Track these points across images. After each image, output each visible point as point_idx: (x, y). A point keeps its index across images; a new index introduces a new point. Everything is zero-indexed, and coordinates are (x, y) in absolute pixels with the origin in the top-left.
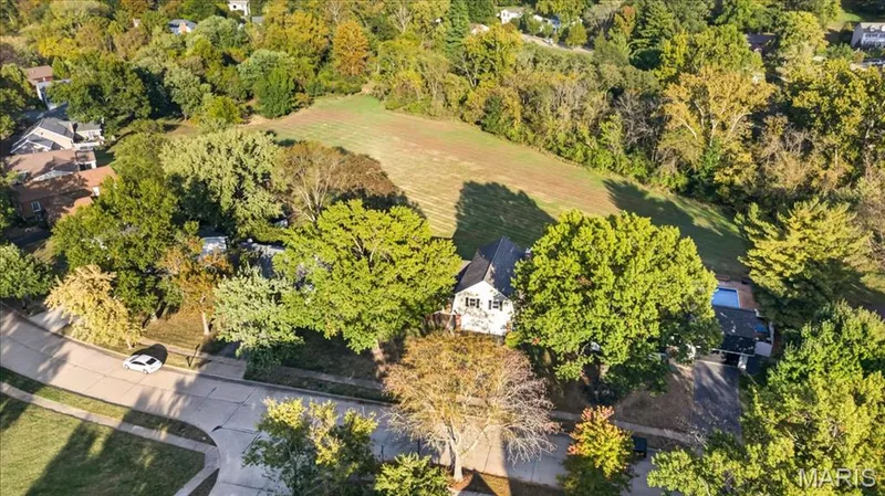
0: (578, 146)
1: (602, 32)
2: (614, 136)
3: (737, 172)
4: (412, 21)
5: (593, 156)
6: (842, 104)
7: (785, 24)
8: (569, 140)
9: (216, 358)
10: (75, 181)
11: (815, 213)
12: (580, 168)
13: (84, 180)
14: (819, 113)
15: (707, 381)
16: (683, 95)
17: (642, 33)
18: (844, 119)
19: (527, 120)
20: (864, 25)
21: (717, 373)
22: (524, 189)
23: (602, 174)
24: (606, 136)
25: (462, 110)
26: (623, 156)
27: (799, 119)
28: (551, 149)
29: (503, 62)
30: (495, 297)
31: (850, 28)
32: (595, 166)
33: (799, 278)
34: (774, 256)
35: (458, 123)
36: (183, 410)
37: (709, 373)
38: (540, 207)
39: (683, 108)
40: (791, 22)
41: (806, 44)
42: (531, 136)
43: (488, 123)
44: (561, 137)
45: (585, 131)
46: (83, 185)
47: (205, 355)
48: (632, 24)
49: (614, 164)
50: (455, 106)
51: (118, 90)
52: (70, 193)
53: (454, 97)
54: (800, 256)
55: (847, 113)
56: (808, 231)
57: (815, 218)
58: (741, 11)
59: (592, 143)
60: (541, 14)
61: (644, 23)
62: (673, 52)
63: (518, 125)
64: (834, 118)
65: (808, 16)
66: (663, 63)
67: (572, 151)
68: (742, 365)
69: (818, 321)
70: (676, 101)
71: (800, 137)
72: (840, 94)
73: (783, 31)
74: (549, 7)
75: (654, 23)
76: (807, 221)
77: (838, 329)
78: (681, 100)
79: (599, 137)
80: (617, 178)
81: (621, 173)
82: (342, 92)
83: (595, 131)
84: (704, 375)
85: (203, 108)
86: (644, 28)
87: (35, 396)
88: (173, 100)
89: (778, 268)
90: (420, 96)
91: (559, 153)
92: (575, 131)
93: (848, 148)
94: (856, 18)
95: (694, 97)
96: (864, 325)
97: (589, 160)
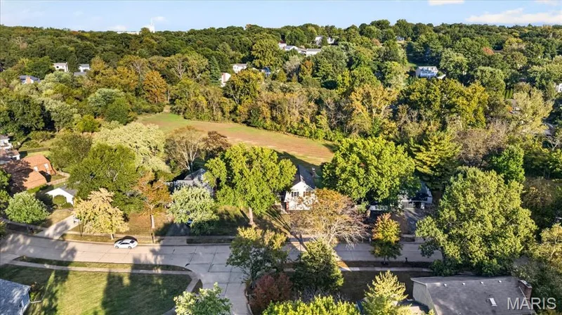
0: (306, 128)
1: (295, 74)
2: (323, 121)
3: (390, 132)
4: (186, 70)
5: (315, 133)
6: (431, 96)
7: (386, 67)
8: (300, 126)
9: (166, 237)
10: (22, 163)
11: (439, 138)
12: (309, 139)
13: (27, 163)
14: (422, 102)
15: (411, 215)
16: (358, 98)
17: (317, 74)
18: (433, 103)
19: (274, 119)
20: (421, 68)
21: (413, 212)
22: (286, 151)
23: (321, 142)
24: (320, 122)
25: (233, 116)
26: (330, 131)
27: (414, 105)
28: (290, 132)
29: (255, 90)
30: (307, 190)
31: (414, 70)
32: (317, 138)
33: (438, 166)
34: (426, 158)
35: (232, 123)
36: (162, 261)
37: (410, 212)
38: (298, 158)
39: (359, 103)
40: (389, 67)
41: (399, 76)
42: (278, 126)
43: (252, 121)
44: (295, 125)
45: (307, 120)
46: (28, 166)
47: (159, 237)
48: (311, 70)
49: (326, 136)
50: (227, 114)
51: (25, 113)
52: (21, 170)
53: (227, 109)
54: (437, 157)
55: (434, 100)
56: (438, 146)
57: (439, 140)
58: (362, 62)
59: (313, 126)
60: (256, 67)
61: (318, 69)
62: (343, 80)
63: (269, 122)
64: (429, 104)
65: (396, 63)
66: (339, 86)
67: (303, 131)
68: (423, 207)
69: (456, 175)
70: (355, 100)
71: (415, 113)
72: (428, 93)
73: (386, 71)
74: (260, 63)
75: (323, 69)
76: (437, 141)
77: (465, 177)
78: (358, 100)
79: (316, 123)
80: (329, 143)
81: (331, 140)
82: (153, 111)
83: (314, 120)
84: (408, 213)
85: (74, 123)
86: (318, 71)
87: (69, 267)
88: (52, 119)
89: (429, 163)
90: (206, 110)
91: (296, 133)
92: (302, 121)
93: (436, 117)
94: (415, 65)
95: (363, 99)
96: (474, 172)
97: (313, 135)
